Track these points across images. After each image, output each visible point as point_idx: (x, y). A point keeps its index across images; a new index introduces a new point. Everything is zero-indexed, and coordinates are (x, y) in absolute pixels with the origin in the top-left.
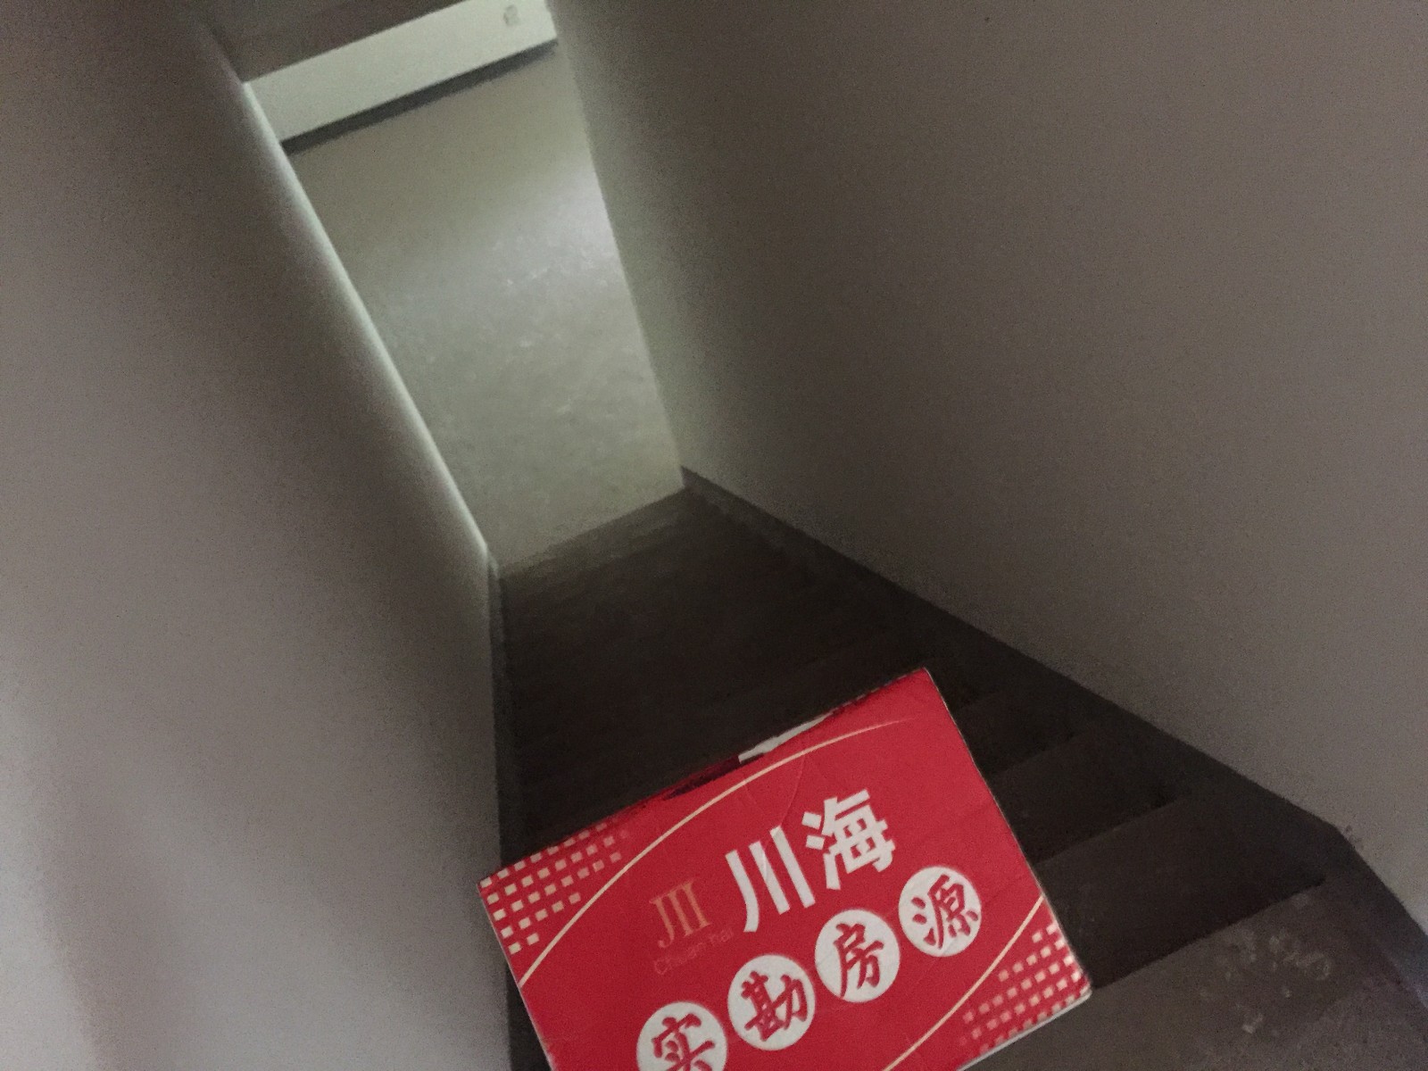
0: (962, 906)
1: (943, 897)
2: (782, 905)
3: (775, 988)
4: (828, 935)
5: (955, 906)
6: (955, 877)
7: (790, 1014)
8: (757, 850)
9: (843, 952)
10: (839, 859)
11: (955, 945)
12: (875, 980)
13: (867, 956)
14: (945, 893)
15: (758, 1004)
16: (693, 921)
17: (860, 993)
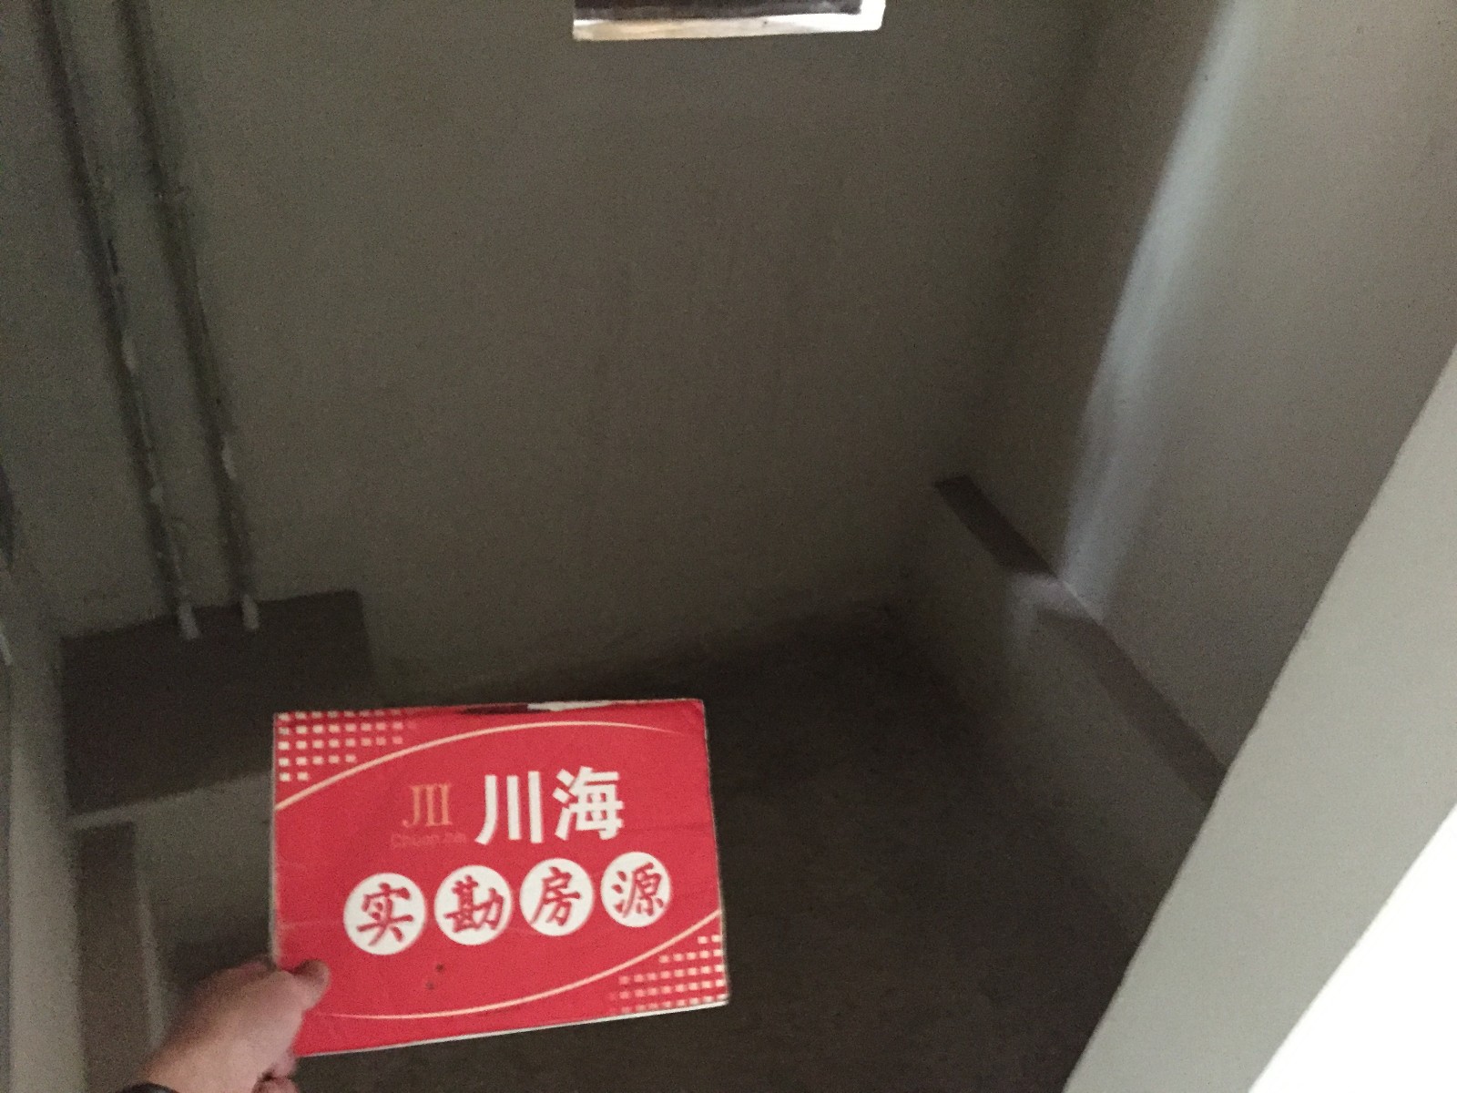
0: (654, 893)
1: (643, 880)
2: (514, 833)
3: (480, 896)
4: (541, 871)
5: (649, 890)
6: (659, 868)
7: (485, 920)
8: (513, 782)
9: (547, 889)
10: (574, 817)
11: (637, 920)
12: (562, 921)
13: (565, 900)
14: (647, 877)
15: (462, 902)
16: (438, 817)
17: (547, 927)
